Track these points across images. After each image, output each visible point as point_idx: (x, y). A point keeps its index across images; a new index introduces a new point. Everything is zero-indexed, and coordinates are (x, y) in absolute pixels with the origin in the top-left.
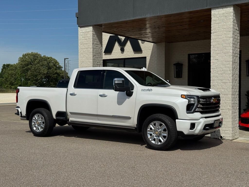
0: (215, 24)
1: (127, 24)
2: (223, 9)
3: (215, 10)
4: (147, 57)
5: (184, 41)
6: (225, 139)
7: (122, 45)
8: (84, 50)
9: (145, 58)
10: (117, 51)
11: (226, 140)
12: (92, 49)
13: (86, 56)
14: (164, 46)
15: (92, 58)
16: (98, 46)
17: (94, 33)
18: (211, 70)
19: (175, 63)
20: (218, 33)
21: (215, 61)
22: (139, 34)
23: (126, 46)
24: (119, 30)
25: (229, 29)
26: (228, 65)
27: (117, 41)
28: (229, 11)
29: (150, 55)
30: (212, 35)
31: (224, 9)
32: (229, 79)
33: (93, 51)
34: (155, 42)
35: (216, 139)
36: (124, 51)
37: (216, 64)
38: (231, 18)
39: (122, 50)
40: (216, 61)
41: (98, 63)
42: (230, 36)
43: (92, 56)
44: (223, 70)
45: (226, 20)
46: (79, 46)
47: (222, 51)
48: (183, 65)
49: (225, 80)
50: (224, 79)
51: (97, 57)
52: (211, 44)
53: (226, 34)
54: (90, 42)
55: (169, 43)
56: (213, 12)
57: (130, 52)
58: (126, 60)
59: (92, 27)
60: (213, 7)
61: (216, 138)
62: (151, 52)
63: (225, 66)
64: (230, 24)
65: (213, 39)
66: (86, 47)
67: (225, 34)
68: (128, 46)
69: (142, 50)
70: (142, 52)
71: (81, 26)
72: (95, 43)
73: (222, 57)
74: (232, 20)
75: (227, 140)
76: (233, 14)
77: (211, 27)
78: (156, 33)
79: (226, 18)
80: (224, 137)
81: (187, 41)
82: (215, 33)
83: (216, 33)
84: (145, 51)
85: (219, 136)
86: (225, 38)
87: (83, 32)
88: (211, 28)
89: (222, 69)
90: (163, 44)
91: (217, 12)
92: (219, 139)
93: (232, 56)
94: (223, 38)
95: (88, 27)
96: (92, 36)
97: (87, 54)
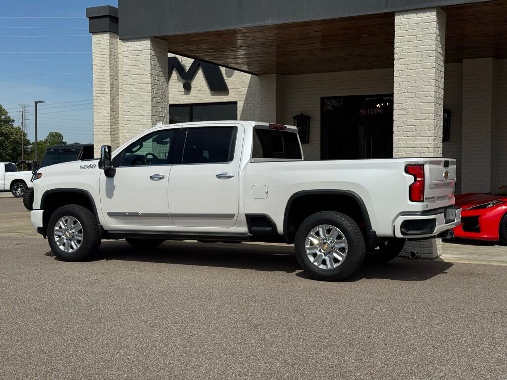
0: (402, 43)
1: (220, 36)
2: (417, 14)
3: (401, 16)
4: (238, 103)
5: (314, 72)
6: (420, 257)
7: (187, 78)
8: (133, 87)
9: (235, 103)
10: (175, 90)
11: (422, 259)
12: (149, 85)
13: (135, 100)
14: (275, 81)
15: (150, 104)
16: (160, 78)
17: (153, 52)
18: (395, 129)
19: (296, 114)
20: (407, 59)
21: (402, 112)
22: (233, 57)
23: (194, 80)
24: (198, 49)
25: (428, 52)
26: (426, 119)
27: (175, 69)
28: (430, 19)
29: (244, 99)
30: (395, 62)
32: (429, 146)
33: (152, 88)
34: (257, 73)
35: (404, 257)
36: (192, 90)
37: (404, 118)
38: (431, 31)
39: (187, 88)
40: (404, 112)
41: (161, 114)
42: (430, 65)
43: (149, 99)
44: (418, 129)
45: (422, 35)
46: (93, 78)
47: (415, 94)
48: (311, 119)
49: (420, 148)
50: (419, 146)
51: (158, 101)
52: (394, 80)
53: (423, 62)
54: (145, 71)
55: (284, 75)
56: (398, 20)
57: (203, 92)
58: (194, 108)
59: (149, 41)
60: (398, 10)
61: (403, 255)
62: (245, 93)
63: (421, 123)
64: (431, 43)
65: (398, 71)
66: (136, 81)
67: (420, 61)
68: (200, 80)
69: (229, 87)
70: (229, 92)
71: (126, 37)
72: (155, 72)
73: (415, 105)
74: (434, 36)
75: (424, 259)
76: (436, 25)
77: (395, 47)
78: (267, 55)
79: (423, 31)
80: (419, 254)
81: (320, 71)
82: (401, 60)
83: (404, 60)
84: (235, 90)
85: (408, 253)
86: (421, 70)
87: (130, 49)
88: (393, 49)
89: (414, 127)
90: (273, 77)
91: (407, 20)
92: (409, 258)
93: (434, 104)
94: (417, 70)
96: (149, 58)
97: (139, 95)
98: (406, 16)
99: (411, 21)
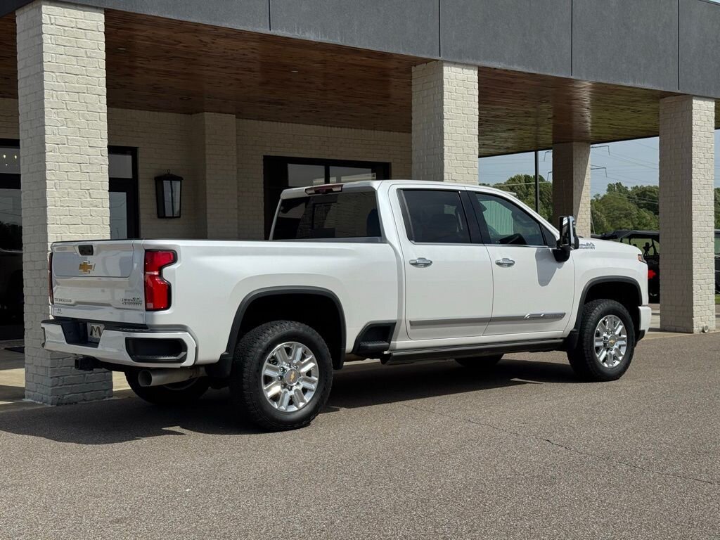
31: (466, 71)
95: (84, 11)
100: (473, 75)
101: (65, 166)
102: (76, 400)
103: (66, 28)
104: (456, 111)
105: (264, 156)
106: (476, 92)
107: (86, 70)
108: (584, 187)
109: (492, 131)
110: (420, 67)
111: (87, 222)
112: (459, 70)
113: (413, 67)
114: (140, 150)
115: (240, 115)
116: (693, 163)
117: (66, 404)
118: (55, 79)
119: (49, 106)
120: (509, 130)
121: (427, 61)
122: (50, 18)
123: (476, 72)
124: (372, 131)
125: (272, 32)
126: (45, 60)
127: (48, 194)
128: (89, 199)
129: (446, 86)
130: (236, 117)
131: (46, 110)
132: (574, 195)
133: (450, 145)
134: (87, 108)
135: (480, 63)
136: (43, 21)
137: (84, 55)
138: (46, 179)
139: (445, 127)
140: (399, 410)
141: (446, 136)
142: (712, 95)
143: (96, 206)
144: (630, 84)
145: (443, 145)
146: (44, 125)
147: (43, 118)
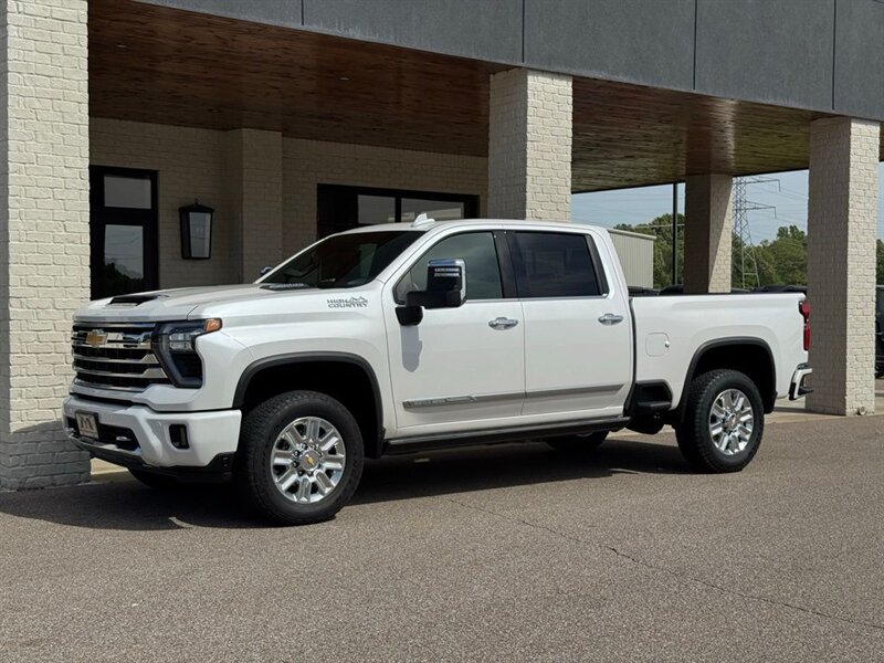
98: (541, 79)
99: (547, 88)
100: (566, 87)
101: (33, 192)
102: (42, 485)
103: (38, 18)
104: (544, 132)
105: (318, 184)
106: (570, 109)
107: (63, 71)
108: (724, 230)
109: (606, 158)
110: (500, 76)
111: (60, 262)
112: (548, 80)
113: (492, 76)
114: (161, 174)
115: (286, 132)
116: (850, 202)
117: (29, 489)
118: (22, 82)
119: (14, 115)
120: (628, 157)
121: (508, 68)
122: (18, 6)
123: (571, 84)
124: (456, 156)
125: (305, 28)
126: (9, 57)
127: (11, 225)
128: (63, 233)
129: (531, 100)
130: (283, 136)
131: (10, 120)
132: (711, 240)
133: (535, 174)
134: (63, 117)
135: (574, 72)
136: (9, 9)
137: (60, 51)
138: (8, 207)
139: (528, 151)
140: (441, 506)
141: (529, 162)
142: (878, 117)
143: (73, 242)
144: (770, 101)
145: (526, 174)
146: (7, 139)
147: (7, 130)
